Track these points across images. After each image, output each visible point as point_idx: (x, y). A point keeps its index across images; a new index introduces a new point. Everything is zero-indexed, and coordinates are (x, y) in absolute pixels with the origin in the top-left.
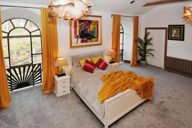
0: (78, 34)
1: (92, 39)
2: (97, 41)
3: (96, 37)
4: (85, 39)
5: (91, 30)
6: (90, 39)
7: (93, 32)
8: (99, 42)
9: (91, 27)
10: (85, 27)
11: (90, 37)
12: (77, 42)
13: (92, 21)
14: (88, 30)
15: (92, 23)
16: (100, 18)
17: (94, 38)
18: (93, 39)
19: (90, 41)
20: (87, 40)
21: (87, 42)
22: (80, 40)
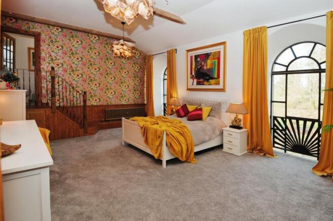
0: (193, 74)
1: (210, 80)
2: (218, 83)
3: (216, 77)
4: (202, 80)
5: (208, 67)
6: (208, 80)
7: (211, 70)
8: (221, 86)
9: (209, 62)
10: (201, 64)
11: (207, 78)
12: (193, 84)
13: (211, 53)
14: (205, 68)
15: (211, 57)
16: (222, 47)
17: (212, 78)
18: (212, 81)
19: (208, 83)
20: (203, 82)
21: (204, 84)
22: (195, 80)
